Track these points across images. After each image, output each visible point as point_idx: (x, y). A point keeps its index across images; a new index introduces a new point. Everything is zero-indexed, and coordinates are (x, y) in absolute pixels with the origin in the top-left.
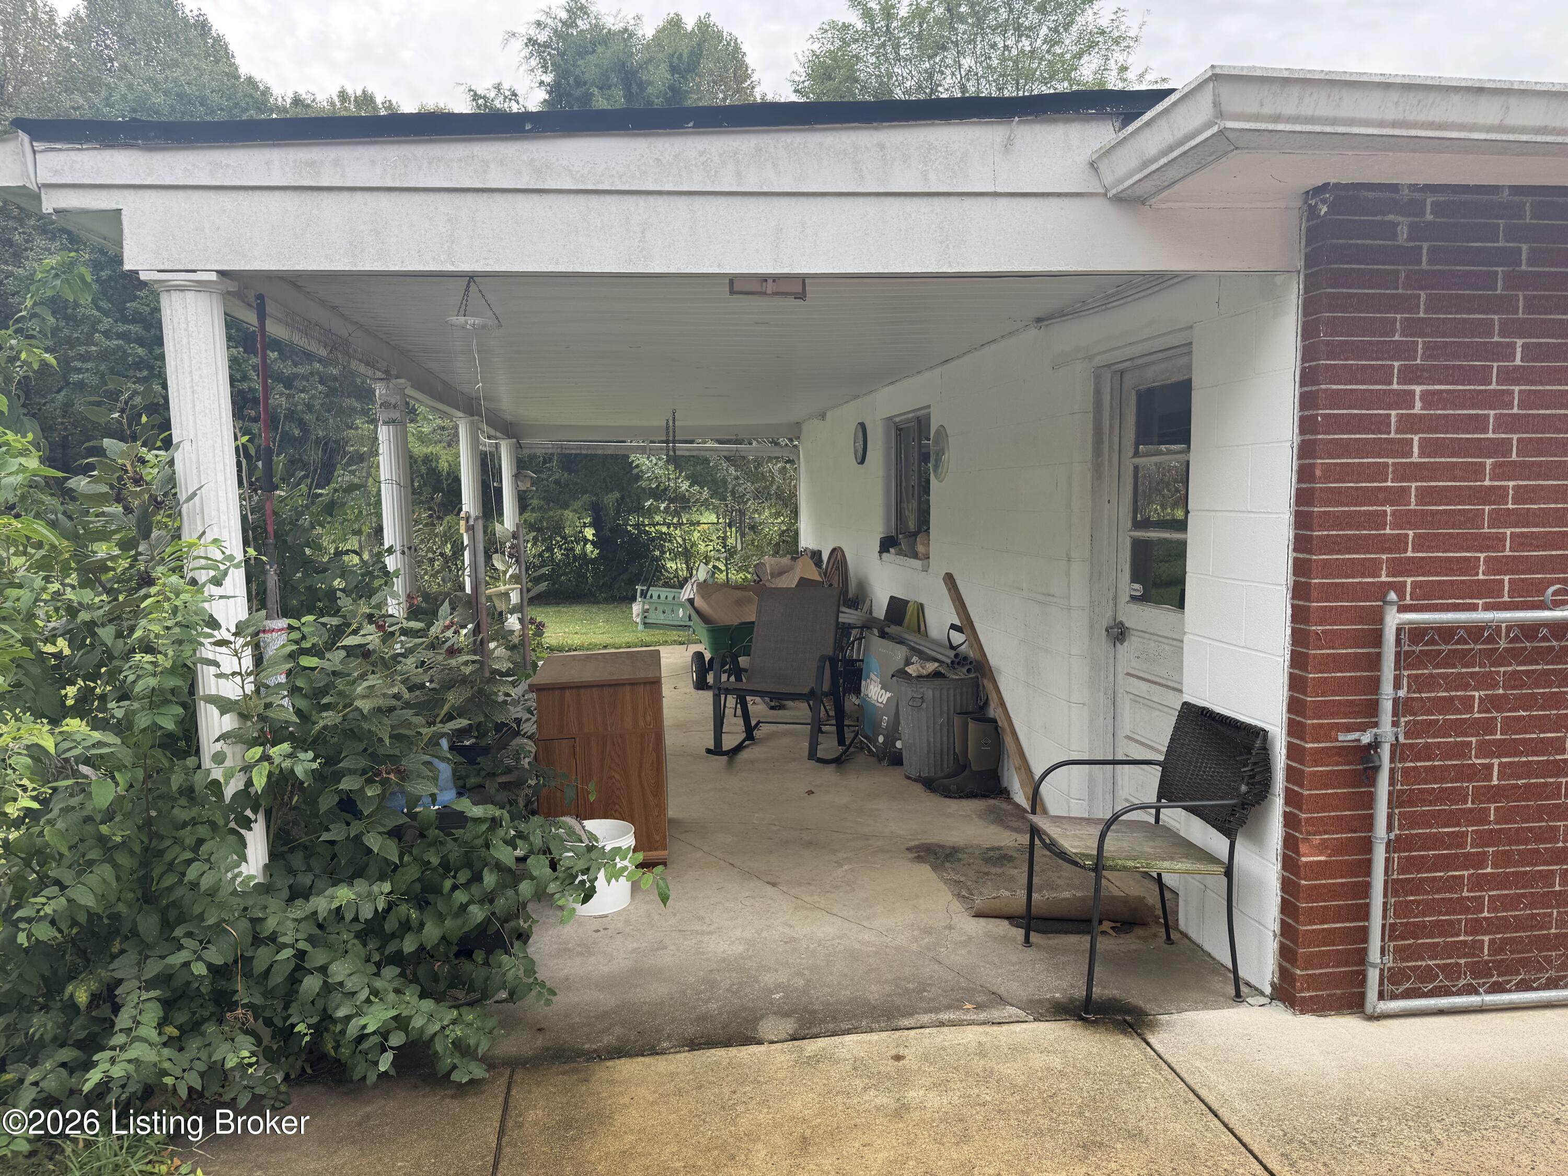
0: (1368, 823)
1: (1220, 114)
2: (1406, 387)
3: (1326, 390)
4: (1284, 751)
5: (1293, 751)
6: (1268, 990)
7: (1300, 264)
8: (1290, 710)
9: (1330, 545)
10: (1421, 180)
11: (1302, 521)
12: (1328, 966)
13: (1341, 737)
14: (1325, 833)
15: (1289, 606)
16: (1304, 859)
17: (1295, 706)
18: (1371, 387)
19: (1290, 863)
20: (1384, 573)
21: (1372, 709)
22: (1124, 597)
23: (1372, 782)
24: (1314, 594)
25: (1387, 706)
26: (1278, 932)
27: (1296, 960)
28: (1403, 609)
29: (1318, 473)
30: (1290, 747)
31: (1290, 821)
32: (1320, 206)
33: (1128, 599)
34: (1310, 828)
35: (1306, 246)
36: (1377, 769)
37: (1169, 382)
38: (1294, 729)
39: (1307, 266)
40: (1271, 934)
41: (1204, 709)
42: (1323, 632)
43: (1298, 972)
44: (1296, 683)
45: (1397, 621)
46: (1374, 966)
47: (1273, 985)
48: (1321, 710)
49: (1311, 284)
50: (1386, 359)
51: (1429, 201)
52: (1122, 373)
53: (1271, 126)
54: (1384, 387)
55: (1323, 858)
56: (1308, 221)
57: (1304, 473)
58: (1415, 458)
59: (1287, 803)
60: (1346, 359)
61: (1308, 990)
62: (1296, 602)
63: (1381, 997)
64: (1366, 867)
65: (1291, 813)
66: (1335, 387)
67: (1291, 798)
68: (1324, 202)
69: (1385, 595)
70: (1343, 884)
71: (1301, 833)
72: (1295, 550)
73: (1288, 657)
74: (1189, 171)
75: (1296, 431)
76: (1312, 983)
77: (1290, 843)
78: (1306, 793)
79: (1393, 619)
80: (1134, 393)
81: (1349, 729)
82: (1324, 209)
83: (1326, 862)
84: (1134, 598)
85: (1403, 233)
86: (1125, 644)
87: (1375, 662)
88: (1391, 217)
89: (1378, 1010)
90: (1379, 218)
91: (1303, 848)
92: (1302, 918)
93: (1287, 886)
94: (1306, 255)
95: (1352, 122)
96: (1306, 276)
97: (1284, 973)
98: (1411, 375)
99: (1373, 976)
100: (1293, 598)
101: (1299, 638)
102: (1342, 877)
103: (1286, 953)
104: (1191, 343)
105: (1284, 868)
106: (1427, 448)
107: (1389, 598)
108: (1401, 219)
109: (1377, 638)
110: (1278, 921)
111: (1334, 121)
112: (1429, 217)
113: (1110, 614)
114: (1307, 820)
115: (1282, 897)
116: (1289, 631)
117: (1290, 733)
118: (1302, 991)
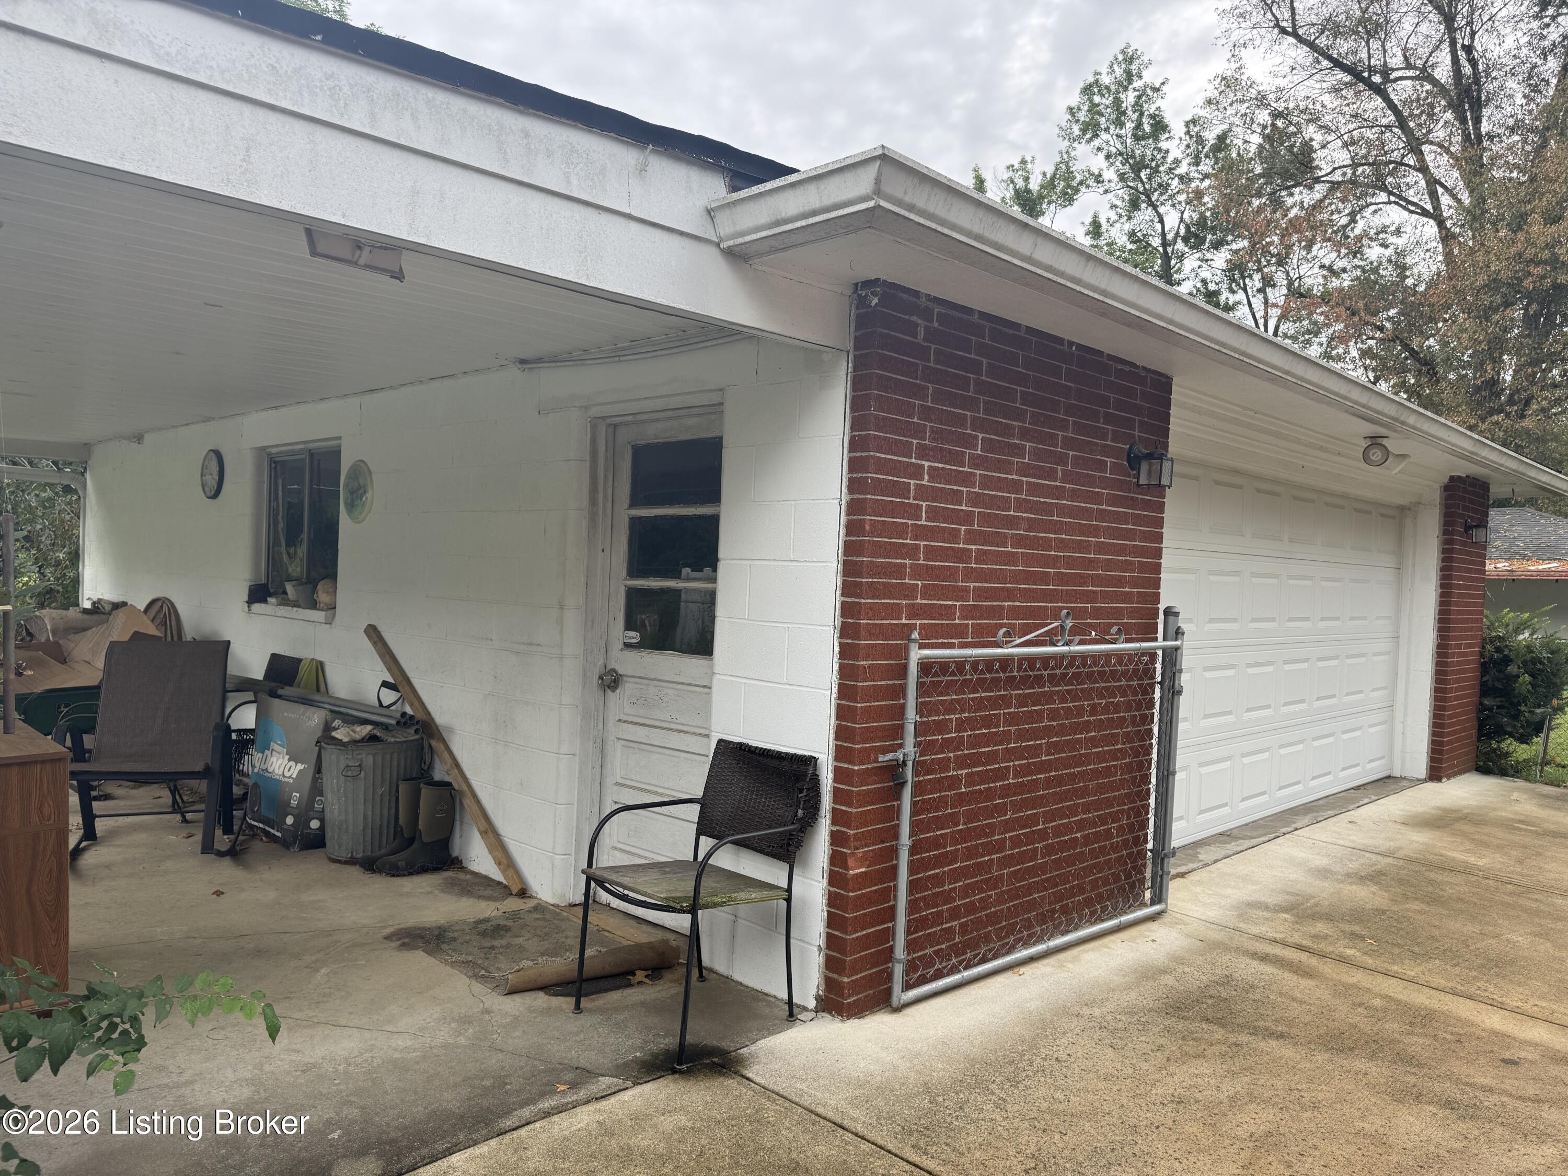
0: (895, 834)
1: (878, 192)
2: (919, 462)
3: (875, 457)
4: (831, 775)
5: (839, 775)
6: (812, 1004)
7: (850, 345)
8: (837, 737)
9: (874, 590)
10: (934, 293)
11: (850, 569)
12: (866, 970)
13: (881, 758)
14: (866, 846)
15: (837, 644)
16: (851, 872)
17: (841, 733)
18: (900, 459)
19: (835, 879)
20: (904, 616)
21: (897, 732)
22: (617, 645)
23: (898, 796)
24: (863, 633)
25: (910, 728)
26: (823, 945)
27: (844, 969)
28: (922, 647)
29: (867, 528)
30: (837, 770)
31: (836, 839)
32: (870, 297)
33: (621, 646)
34: (856, 843)
35: (856, 330)
36: (904, 783)
37: (673, 440)
38: (840, 754)
39: (856, 348)
40: (816, 949)
41: (741, 744)
42: (869, 666)
43: (846, 980)
44: (842, 713)
45: (918, 656)
46: (899, 961)
47: (818, 998)
48: (866, 735)
49: (860, 364)
50: (909, 437)
51: (936, 310)
52: (615, 426)
53: (907, 214)
54: (907, 460)
55: (863, 870)
56: (857, 308)
57: (852, 528)
58: (923, 521)
59: (834, 822)
60: (886, 433)
61: (852, 995)
62: (842, 641)
63: (907, 987)
64: (893, 873)
65: (838, 831)
66: (879, 455)
67: (837, 817)
68: (875, 294)
69: (910, 635)
70: (876, 891)
71: (849, 848)
72: (843, 595)
73: (835, 690)
74: (813, 238)
75: (845, 490)
76: (856, 987)
77: (836, 859)
78: (854, 811)
79: (916, 655)
80: (629, 447)
81: (885, 750)
82: (875, 301)
83: (865, 873)
84: (628, 646)
85: (921, 334)
86: (618, 691)
87: (901, 691)
88: (914, 318)
89: (902, 1002)
90: (907, 317)
91: (851, 862)
92: (850, 928)
93: (833, 900)
94: (856, 338)
96: (855, 356)
97: (830, 984)
98: (922, 452)
99: (898, 971)
100: (841, 637)
101: (846, 672)
102: (875, 885)
103: (831, 964)
104: (722, 404)
105: (831, 883)
106: (930, 514)
107: (913, 637)
108: (920, 321)
109: (903, 671)
110: (824, 935)
112: (936, 324)
113: (601, 662)
114: (855, 835)
115: (828, 911)
116: (836, 667)
117: (837, 759)
118: (848, 998)
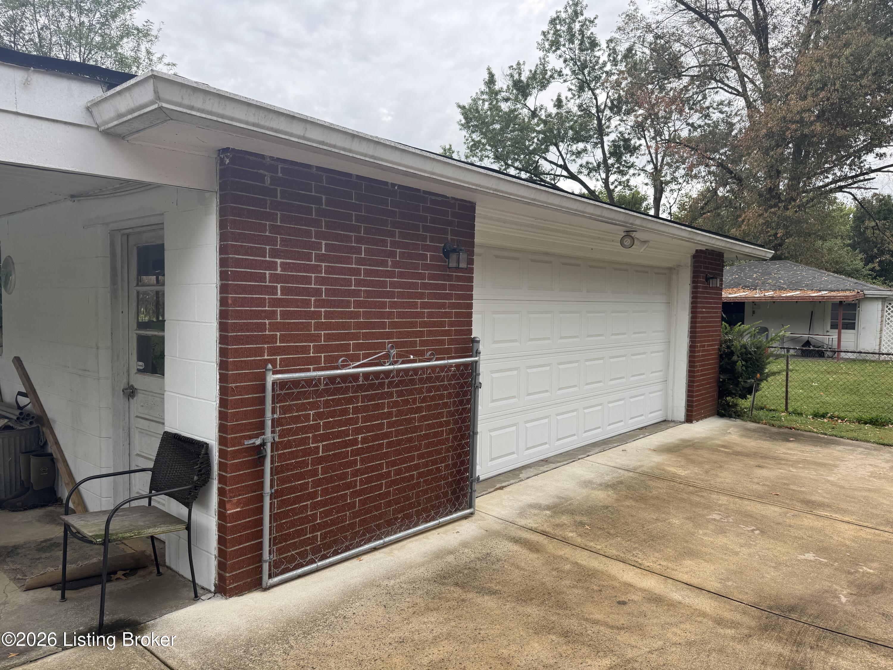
0: (261, 486)
1: (158, 98)
2: (273, 260)
3: (232, 258)
4: (217, 454)
5: (222, 454)
6: (213, 589)
7: (217, 188)
8: (220, 431)
9: (237, 340)
10: (276, 155)
11: (223, 327)
12: (244, 568)
13: (246, 442)
14: (240, 495)
15: (218, 374)
16: (228, 512)
17: (222, 428)
18: (256, 258)
19: (222, 516)
20: (266, 354)
21: (261, 426)
22: (133, 370)
23: (262, 464)
24: (230, 367)
25: (269, 423)
26: (217, 555)
27: (226, 568)
28: (275, 373)
29: (230, 302)
30: (220, 451)
31: (221, 492)
32: (226, 159)
33: (136, 372)
34: (231, 495)
35: (220, 179)
36: (264, 457)
37: (154, 244)
38: (222, 441)
39: (220, 190)
40: (214, 557)
41: (176, 434)
42: (236, 387)
43: (228, 575)
44: (222, 416)
45: (272, 379)
46: (266, 561)
47: (215, 585)
48: (235, 429)
49: (223, 201)
50: (262, 244)
51: (279, 167)
52: (128, 235)
53: (189, 112)
54: (262, 259)
55: (239, 509)
56: (220, 165)
57: (223, 302)
58: (279, 296)
59: (220, 482)
60: (242, 242)
61: (233, 583)
62: (221, 371)
63: (270, 577)
64: (261, 510)
65: (221, 487)
66: (237, 256)
67: (222, 479)
68: (227, 157)
69: (267, 365)
70: (249, 521)
71: (227, 498)
72: (220, 343)
73: (218, 402)
74: (146, 126)
75: (218, 278)
76: (235, 578)
77: (222, 504)
78: (229, 475)
79: (271, 378)
80: (135, 248)
81: (250, 437)
82: (228, 161)
83: (240, 511)
84: (140, 371)
85: (268, 181)
86: (135, 398)
87: (262, 401)
88: (261, 171)
89: (269, 584)
90: (255, 171)
91: (228, 506)
92: (228, 545)
93: (221, 529)
94: (220, 183)
95: (232, 119)
96: (220, 195)
97: (221, 577)
98: (275, 254)
99: (266, 567)
100: (220, 369)
101: (223, 391)
102: (249, 518)
103: (221, 566)
104: (163, 223)
105: (219, 519)
106: (285, 291)
107: (268, 368)
108: (266, 173)
109: (262, 388)
110: (217, 549)
111: (222, 117)
112: (280, 175)
113: (125, 381)
114: (230, 489)
115: (219, 535)
116: (218, 388)
117: (220, 444)
118: (230, 584)
